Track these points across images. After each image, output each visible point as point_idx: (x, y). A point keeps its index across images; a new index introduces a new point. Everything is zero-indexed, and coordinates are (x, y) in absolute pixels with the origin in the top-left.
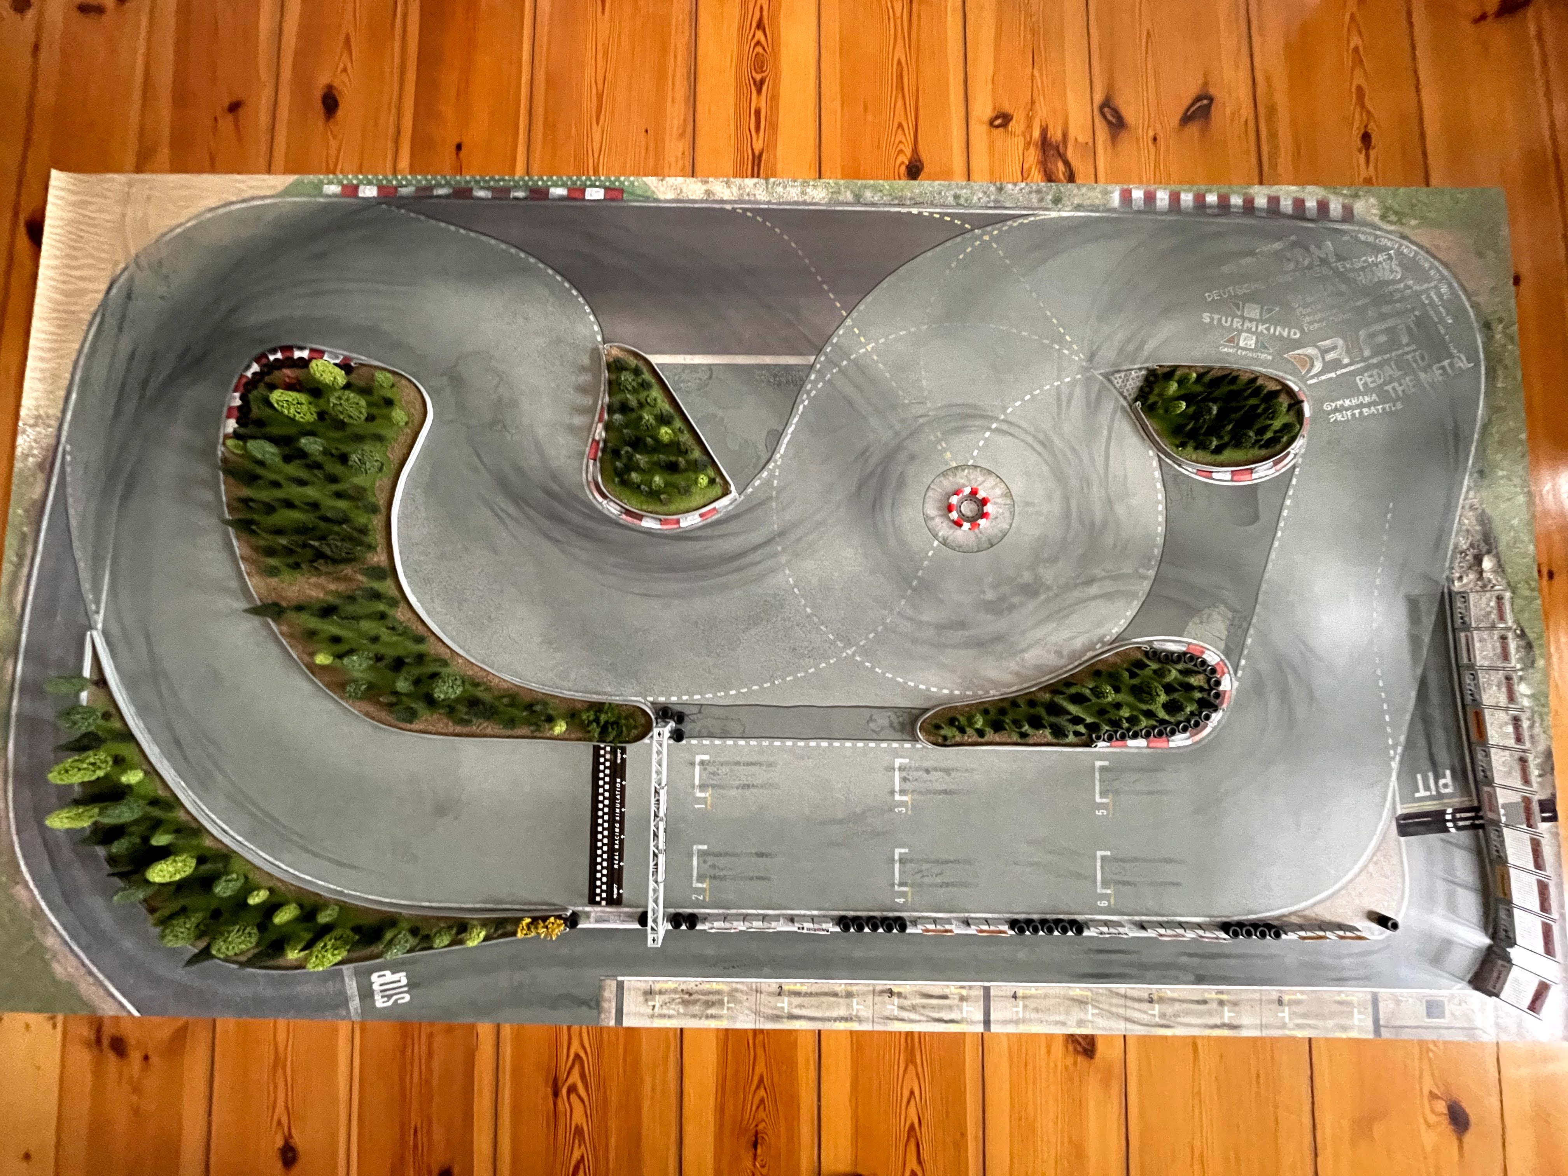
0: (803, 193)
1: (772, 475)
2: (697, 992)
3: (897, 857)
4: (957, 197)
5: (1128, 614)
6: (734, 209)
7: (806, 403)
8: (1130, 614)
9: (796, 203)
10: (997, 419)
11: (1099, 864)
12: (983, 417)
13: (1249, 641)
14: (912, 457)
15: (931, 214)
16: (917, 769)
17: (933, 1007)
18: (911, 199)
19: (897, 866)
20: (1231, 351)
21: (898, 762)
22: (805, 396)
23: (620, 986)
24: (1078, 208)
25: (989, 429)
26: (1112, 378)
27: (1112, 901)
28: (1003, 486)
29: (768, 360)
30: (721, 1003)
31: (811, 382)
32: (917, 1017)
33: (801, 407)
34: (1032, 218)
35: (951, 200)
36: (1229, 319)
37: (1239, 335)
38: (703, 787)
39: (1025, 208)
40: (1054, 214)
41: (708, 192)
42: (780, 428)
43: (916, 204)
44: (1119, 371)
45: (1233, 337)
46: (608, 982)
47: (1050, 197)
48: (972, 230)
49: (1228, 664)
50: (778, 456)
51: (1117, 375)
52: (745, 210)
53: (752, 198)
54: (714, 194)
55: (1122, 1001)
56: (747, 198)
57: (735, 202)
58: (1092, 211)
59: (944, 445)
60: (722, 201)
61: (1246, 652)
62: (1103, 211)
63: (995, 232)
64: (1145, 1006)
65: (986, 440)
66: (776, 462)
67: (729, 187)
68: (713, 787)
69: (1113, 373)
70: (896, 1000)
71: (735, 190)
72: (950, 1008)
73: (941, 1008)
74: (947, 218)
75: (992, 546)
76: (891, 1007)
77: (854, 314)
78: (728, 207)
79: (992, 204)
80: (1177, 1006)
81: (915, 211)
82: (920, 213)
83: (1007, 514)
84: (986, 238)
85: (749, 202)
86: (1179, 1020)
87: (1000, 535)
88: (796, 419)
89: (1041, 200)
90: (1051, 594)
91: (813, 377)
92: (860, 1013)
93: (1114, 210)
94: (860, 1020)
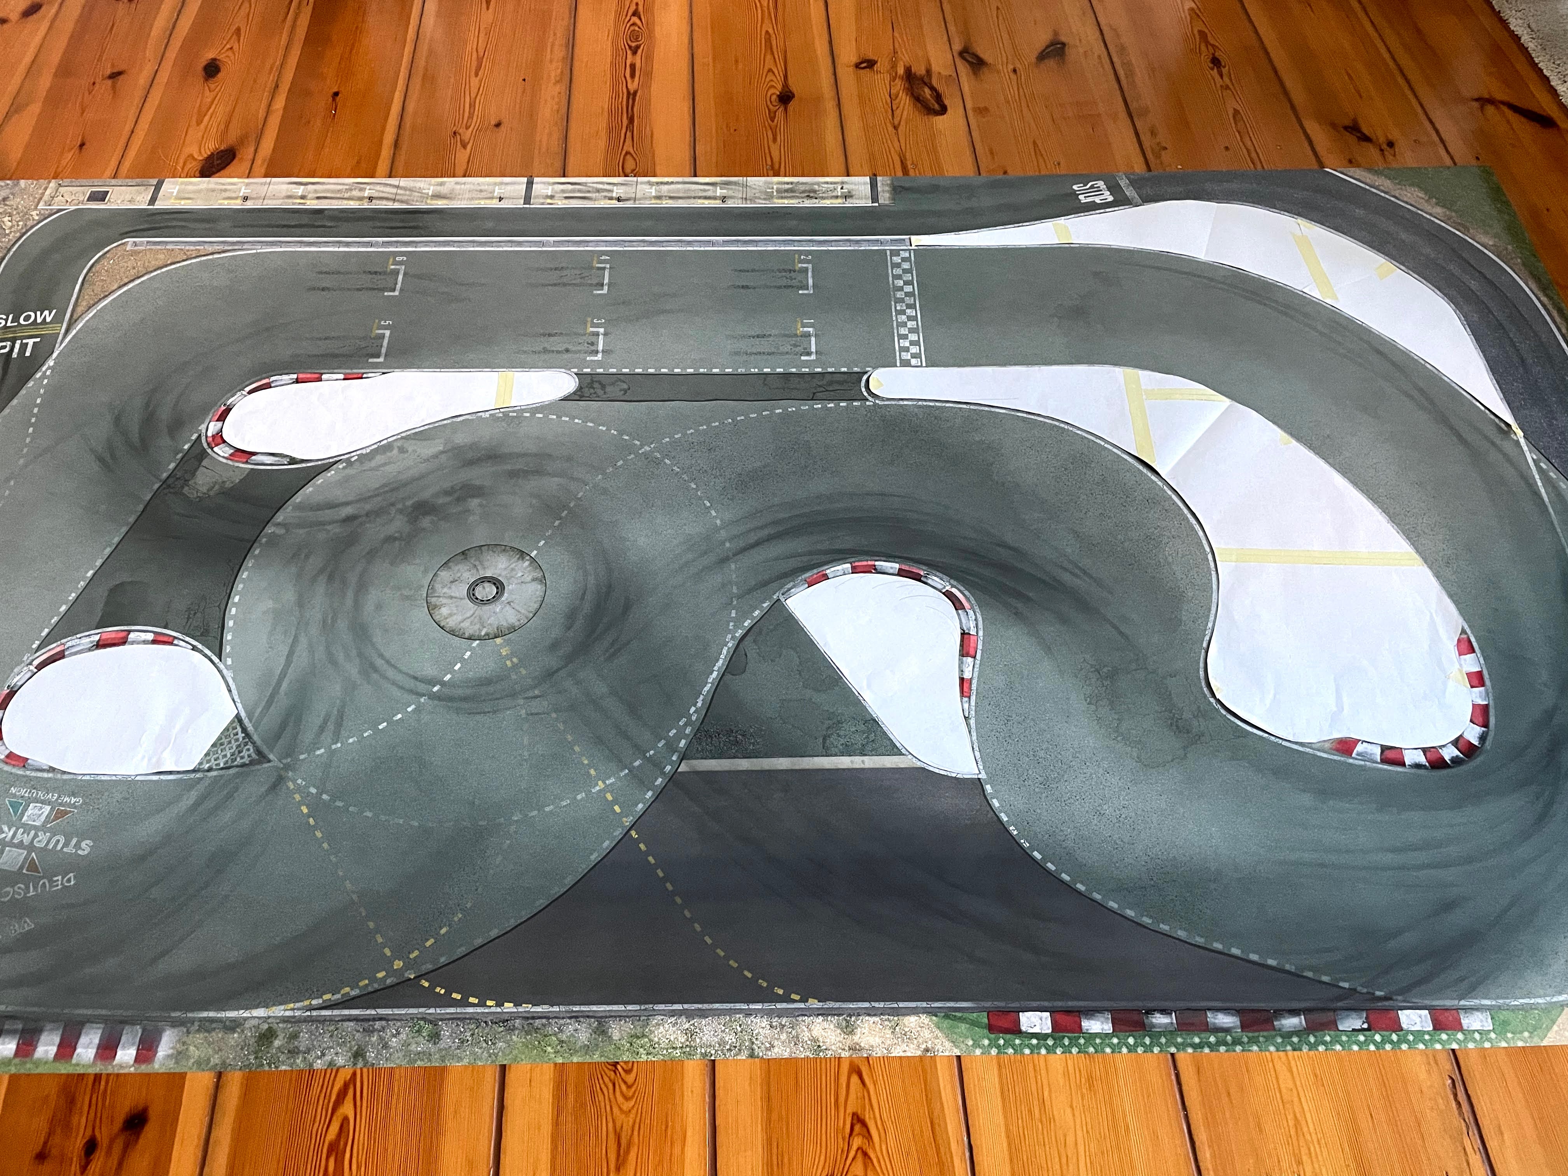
0: (690, 1034)
1: (738, 623)
2: (802, 198)
3: (606, 288)
4: (435, 1037)
5: (311, 489)
6: (804, 1000)
7: (693, 709)
8: (309, 489)
9: (703, 1014)
10: (433, 696)
11: (399, 286)
12: (451, 699)
13: (172, 466)
14: (554, 646)
15: (482, 1004)
16: (579, 351)
17: (580, 191)
18: (514, 1029)
19: (606, 281)
20: (67, 799)
21: (599, 357)
22: (694, 718)
23: (875, 199)
24: (233, 1026)
25: (443, 684)
26: (254, 756)
27: (391, 260)
28: (437, 618)
29: (744, 764)
30: (778, 191)
31: (686, 736)
32: (595, 185)
33: (699, 705)
34: (314, 1002)
35: (446, 1033)
36: (51, 846)
37: (47, 821)
38: (808, 335)
39: (323, 1021)
40: (279, 1011)
41: (849, 1029)
42: (728, 677)
43: (504, 1020)
44: (243, 765)
45: (56, 818)
46: (887, 202)
47: (277, 1043)
48: (419, 977)
49: (205, 445)
50: (730, 645)
51: (246, 760)
52: (786, 999)
53: (775, 1021)
54: (839, 1026)
55: (398, 197)
56: (784, 1020)
57: (804, 1013)
58: (212, 1020)
59: (509, 663)
60: (824, 1013)
61: (180, 456)
62: (192, 1021)
63: (380, 975)
64: (376, 195)
65: (452, 671)
66: (733, 638)
67: (815, 1040)
68: (796, 335)
69: (252, 763)
70: (614, 195)
71: (805, 1035)
72: (563, 191)
73: (573, 191)
74: (457, 996)
75: (463, 553)
76: (617, 191)
77: (618, 833)
78: (814, 1003)
79: (378, 1025)
80: (346, 195)
81: (509, 1007)
82: (499, 1004)
83: (438, 586)
84: (398, 964)
85: (781, 1014)
86: (347, 187)
87: (450, 564)
88: (706, 689)
89: (294, 1036)
90: (400, 506)
91: (683, 743)
92: (649, 187)
93: (175, 1024)
94: (650, 184)
